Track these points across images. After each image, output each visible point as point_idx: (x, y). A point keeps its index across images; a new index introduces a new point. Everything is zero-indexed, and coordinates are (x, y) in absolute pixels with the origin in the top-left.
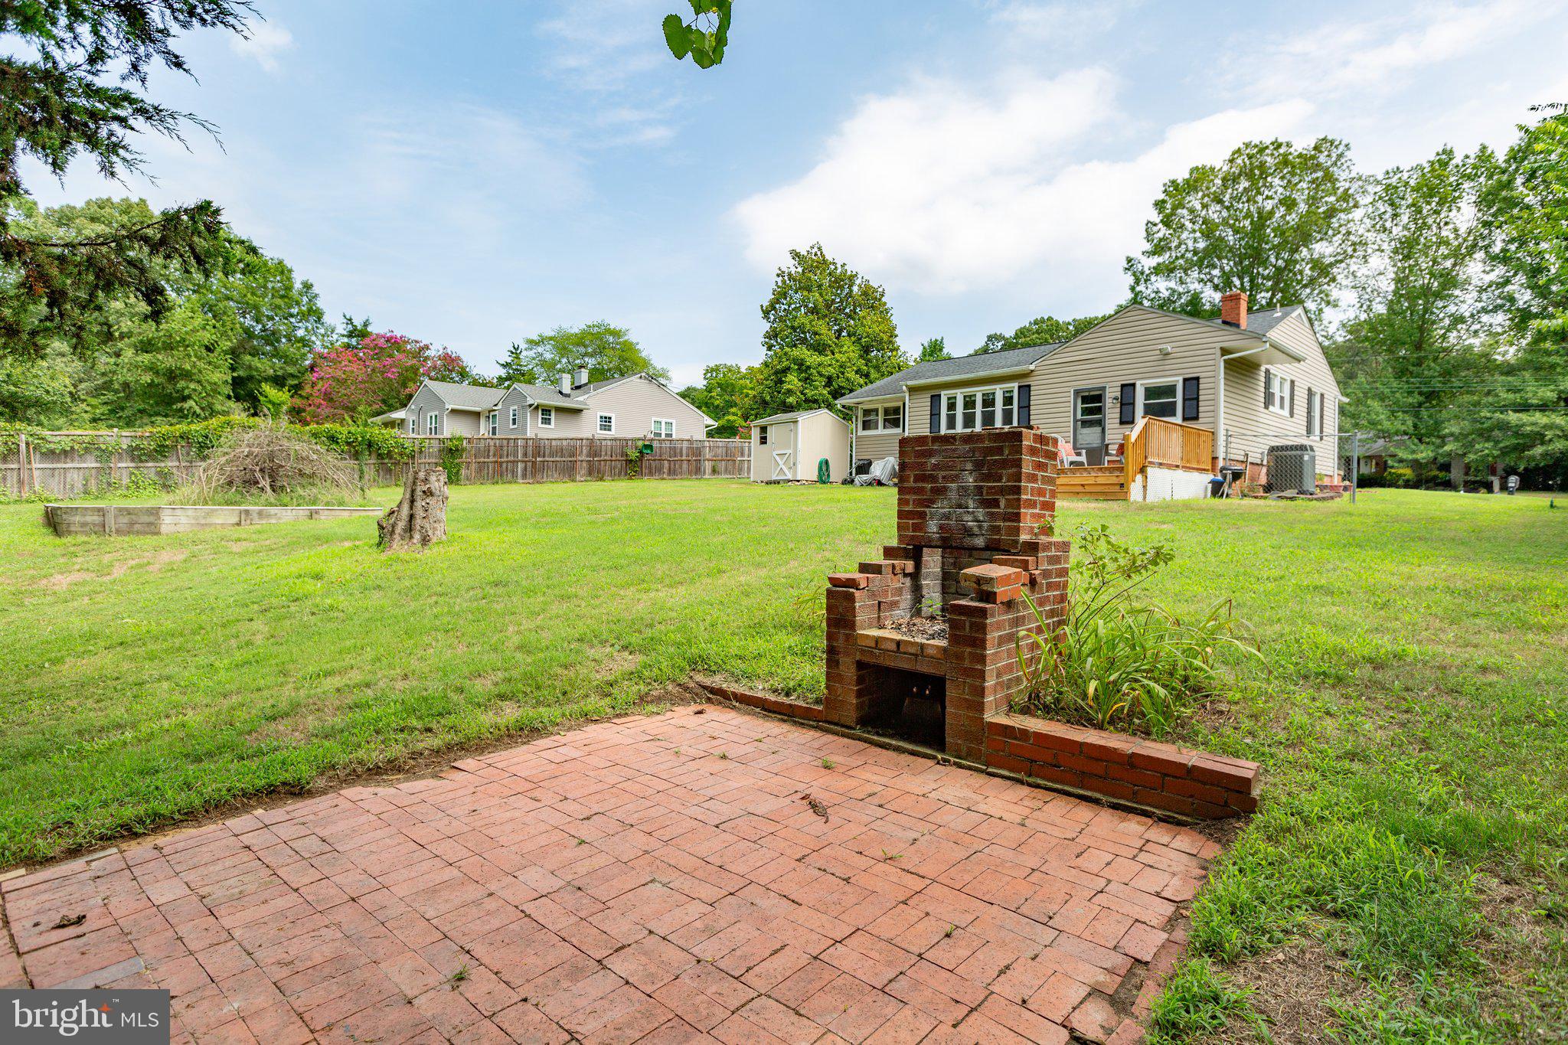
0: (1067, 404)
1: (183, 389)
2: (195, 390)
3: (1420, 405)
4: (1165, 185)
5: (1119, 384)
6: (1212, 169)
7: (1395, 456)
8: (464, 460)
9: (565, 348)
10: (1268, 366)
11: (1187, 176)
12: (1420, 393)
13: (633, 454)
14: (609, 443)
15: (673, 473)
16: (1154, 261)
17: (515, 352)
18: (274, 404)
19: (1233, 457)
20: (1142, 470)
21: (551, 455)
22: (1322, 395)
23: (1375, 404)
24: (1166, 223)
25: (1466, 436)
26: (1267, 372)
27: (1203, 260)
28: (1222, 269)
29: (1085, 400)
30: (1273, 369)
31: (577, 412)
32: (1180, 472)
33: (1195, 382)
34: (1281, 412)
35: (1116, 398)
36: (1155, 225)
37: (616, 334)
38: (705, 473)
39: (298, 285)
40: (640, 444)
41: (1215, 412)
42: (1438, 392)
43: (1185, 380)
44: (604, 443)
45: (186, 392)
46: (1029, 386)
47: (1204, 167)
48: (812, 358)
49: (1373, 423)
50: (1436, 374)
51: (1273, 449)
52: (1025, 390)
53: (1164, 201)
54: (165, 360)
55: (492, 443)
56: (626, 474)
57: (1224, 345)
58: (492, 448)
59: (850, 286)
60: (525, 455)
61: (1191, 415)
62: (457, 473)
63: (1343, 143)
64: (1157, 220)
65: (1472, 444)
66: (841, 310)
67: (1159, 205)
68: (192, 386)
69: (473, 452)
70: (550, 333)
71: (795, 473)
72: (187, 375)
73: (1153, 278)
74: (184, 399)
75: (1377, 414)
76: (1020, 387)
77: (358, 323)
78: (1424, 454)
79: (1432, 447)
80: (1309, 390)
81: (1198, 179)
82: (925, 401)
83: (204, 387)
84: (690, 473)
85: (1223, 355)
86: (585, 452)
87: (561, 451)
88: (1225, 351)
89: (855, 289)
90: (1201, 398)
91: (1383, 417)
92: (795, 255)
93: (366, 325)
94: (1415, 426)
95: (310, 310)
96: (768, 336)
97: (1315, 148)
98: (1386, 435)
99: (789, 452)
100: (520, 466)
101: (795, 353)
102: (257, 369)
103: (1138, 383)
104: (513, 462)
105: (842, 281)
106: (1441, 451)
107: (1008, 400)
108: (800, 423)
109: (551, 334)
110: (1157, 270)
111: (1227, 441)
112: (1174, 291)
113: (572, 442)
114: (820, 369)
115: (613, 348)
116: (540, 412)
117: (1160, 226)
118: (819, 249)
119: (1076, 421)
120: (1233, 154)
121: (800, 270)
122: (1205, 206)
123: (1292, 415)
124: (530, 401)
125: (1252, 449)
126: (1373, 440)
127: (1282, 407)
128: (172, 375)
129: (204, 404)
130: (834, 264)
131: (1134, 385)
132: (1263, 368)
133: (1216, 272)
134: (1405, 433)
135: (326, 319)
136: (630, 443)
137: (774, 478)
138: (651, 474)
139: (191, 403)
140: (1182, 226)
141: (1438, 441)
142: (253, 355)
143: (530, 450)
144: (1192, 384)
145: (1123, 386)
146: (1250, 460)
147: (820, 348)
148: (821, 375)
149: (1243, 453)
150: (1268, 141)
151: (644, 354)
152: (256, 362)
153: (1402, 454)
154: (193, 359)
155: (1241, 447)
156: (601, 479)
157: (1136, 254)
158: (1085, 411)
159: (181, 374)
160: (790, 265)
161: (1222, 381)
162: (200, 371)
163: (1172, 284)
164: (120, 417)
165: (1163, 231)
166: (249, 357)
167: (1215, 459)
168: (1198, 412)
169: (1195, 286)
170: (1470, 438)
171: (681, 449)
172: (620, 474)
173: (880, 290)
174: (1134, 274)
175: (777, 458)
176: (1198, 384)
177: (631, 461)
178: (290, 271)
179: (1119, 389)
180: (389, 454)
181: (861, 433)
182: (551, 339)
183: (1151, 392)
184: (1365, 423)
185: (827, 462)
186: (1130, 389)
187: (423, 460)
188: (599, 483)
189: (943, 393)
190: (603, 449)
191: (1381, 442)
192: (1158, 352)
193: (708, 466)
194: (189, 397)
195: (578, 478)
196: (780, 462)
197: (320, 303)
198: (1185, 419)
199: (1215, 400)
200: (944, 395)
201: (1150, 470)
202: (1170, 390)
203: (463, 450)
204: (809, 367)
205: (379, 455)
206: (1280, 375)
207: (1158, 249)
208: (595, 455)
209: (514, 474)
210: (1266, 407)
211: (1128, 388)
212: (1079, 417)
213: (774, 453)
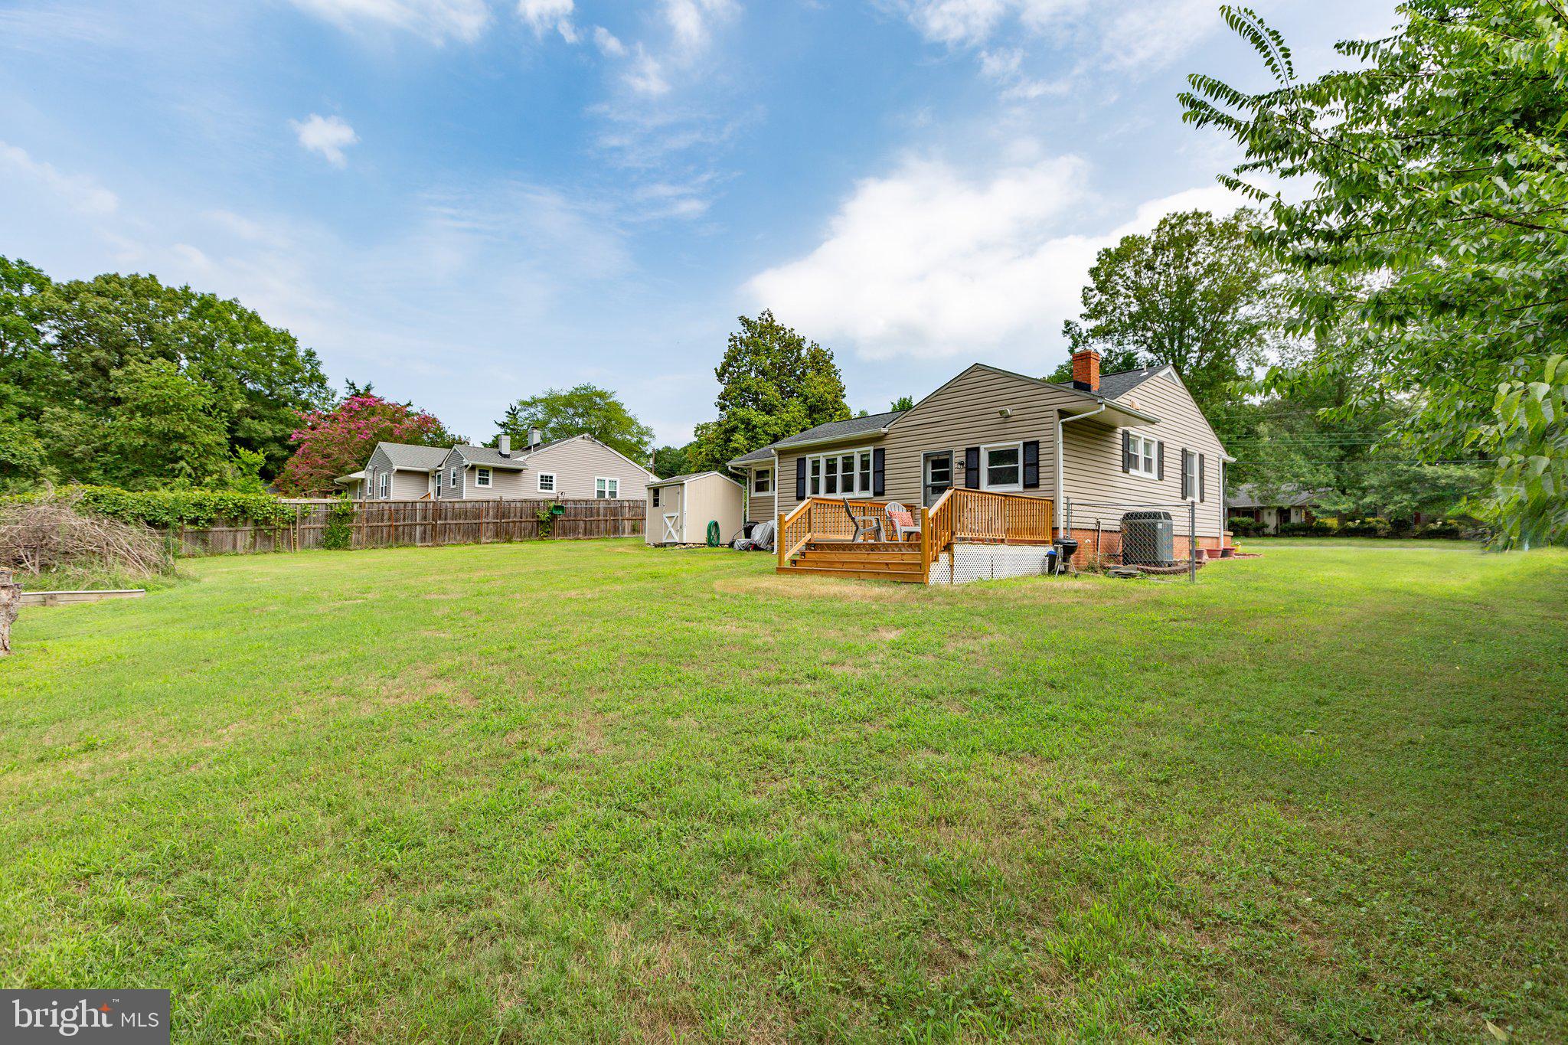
0: (917, 469)
1: (177, 451)
2: (187, 451)
3: (1342, 458)
4: (1099, 253)
5: (964, 448)
6: (1142, 239)
7: (1318, 507)
8: (354, 524)
9: (553, 409)
10: (1126, 428)
11: (1118, 246)
12: (1342, 447)
13: (544, 515)
14: (519, 505)
15: (589, 533)
16: (1092, 324)
17: (513, 413)
18: (248, 465)
19: (1074, 525)
20: (948, 548)
21: (455, 516)
22: (1202, 456)
23: (1298, 459)
24: (1102, 289)
25: (1384, 488)
26: (1126, 434)
27: (1136, 322)
28: (1155, 332)
29: (935, 464)
30: (1132, 431)
31: (517, 472)
32: (1003, 549)
33: (1034, 446)
34: (1147, 475)
35: (961, 464)
36: (1091, 290)
37: (602, 395)
38: (624, 532)
39: (301, 354)
40: (552, 504)
41: (1054, 478)
42: (1360, 446)
43: (1025, 444)
44: (513, 505)
45: (179, 454)
46: (884, 450)
47: (1134, 237)
48: (759, 418)
49: (1296, 476)
50: (1356, 429)
51: (1128, 516)
52: (880, 454)
53: (1097, 269)
54: (159, 424)
55: (386, 507)
56: (537, 535)
57: (1062, 407)
58: (386, 513)
59: (799, 351)
60: (425, 518)
61: (1032, 484)
62: (346, 537)
63: (1262, 212)
64: (1093, 286)
65: (1390, 495)
66: (792, 372)
67: (1094, 272)
68: (184, 447)
69: (365, 516)
70: (541, 396)
71: (681, 536)
72: (181, 438)
73: (1090, 340)
74: (176, 460)
75: (1300, 467)
76: (875, 451)
77: (361, 387)
78: (1346, 505)
79: (1353, 499)
80: (1184, 451)
81: (1131, 246)
82: (792, 465)
83: (197, 449)
84: (607, 532)
85: (1061, 418)
86: (491, 513)
87: (465, 514)
88: (1063, 414)
89: (804, 352)
90: (1041, 463)
91: (1305, 470)
92: (745, 321)
93: (368, 389)
94: (1338, 478)
95: (312, 375)
96: (723, 397)
97: (1236, 217)
98: (1307, 486)
99: (678, 514)
100: (418, 529)
101: (741, 413)
102: (256, 431)
103: (982, 447)
104: (411, 525)
105: (792, 344)
106: (1361, 502)
107: (865, 465)
108: (686, 486)
109: (543, 396)
110: (1095, 333)
111: (1068, 509)
112: (1111, 351)
113: (477, 505)
114: (766, 428)
115: (600, 409)
116: (477, 473)
117: (1096, 292)
118: (770, 315)
119: (926, 486)
120: (1161, 223)
121: (749, 334)
122: (1137, 273)
123: (1161, 477)
124: (466, 462)
125: (1105, 516)
126: (1298, 492)
127: (1148, 468)
128: (167, 437)
129: (197, 464)
130: (783, 329)
131: (978, 449)
132: (1120, 430)
133: (1149, 334)
134: (1328, 485)
135: (329, 384)
136: (541, 504)
137: (664, 541)
138: (565, 534)
139: (183, 463)
140: (1117, 293)
141: (1359, 493)
142: (253, 418)
143: (430, 513)
144: (1032, 447)
145: (968, 450)
146: (1102, 527)
147: (769, 409)
148: (767, 434)
149: (1095, 521)
150: (1189, 211)
151: (630, 414)
152: (256, 425)
153: (1325, 506)
154: (187, 422)
155: (1091, 515)
156: (509, 541)
157: (1075, 318)
158: (935, 477)
159: (175, 437)
160: (739, 330)
161: (1061, 446)
162: (195, 434)
163: (1109, 346)
164: (117, 477)
165: (1098, 297)
166: (249, 420)
167: (1055, 529)
168: (1038, 479)
169: (1132, 348)
170: (1389, 490)
171: (598, 509)
172: (530, 534)
173: (829, 353)
174: (1072, 337)
175: (667, 520)
176: (1038, 449)
177: (542, 522)
178: (295, 341)
179: (964, 453)
180: (266, 521)
181: (755, 494)
182: (541, 401)
183: (996, 457)
184: (1289, 475)
185: (716, 524)
186: (973, 454)
187: (307, 526)
188: (507, 545)
189: (808, 456)
190: (512, 510)
191: (1305, 494)
192: (998, 415)
193: (627, 525)
194: (182, 458)
195: (484, 540)
196: (670, 525)
197: (322, 370)
198: (1026, 486)
199: (1054, 466)
200: (809, 458)
201: (958, 549)
202: (1011, 455)
203: (353, 514)
204: (755, 427)
205: (256, 522)
206: (1143, 436)
207: (1095, 313)
208: (503, 517)
209: (412, 538)
210: (1125, 471)
211: (973, 453)
212: (929, 482)
213: (665, 515)
